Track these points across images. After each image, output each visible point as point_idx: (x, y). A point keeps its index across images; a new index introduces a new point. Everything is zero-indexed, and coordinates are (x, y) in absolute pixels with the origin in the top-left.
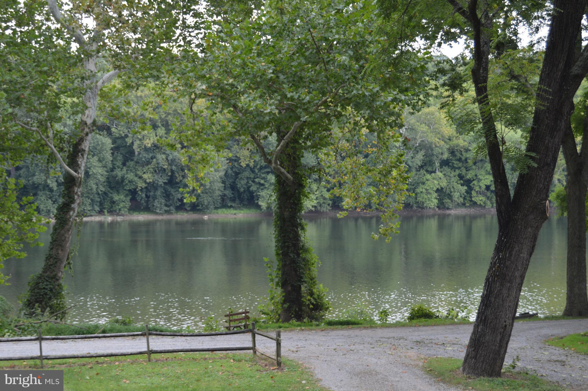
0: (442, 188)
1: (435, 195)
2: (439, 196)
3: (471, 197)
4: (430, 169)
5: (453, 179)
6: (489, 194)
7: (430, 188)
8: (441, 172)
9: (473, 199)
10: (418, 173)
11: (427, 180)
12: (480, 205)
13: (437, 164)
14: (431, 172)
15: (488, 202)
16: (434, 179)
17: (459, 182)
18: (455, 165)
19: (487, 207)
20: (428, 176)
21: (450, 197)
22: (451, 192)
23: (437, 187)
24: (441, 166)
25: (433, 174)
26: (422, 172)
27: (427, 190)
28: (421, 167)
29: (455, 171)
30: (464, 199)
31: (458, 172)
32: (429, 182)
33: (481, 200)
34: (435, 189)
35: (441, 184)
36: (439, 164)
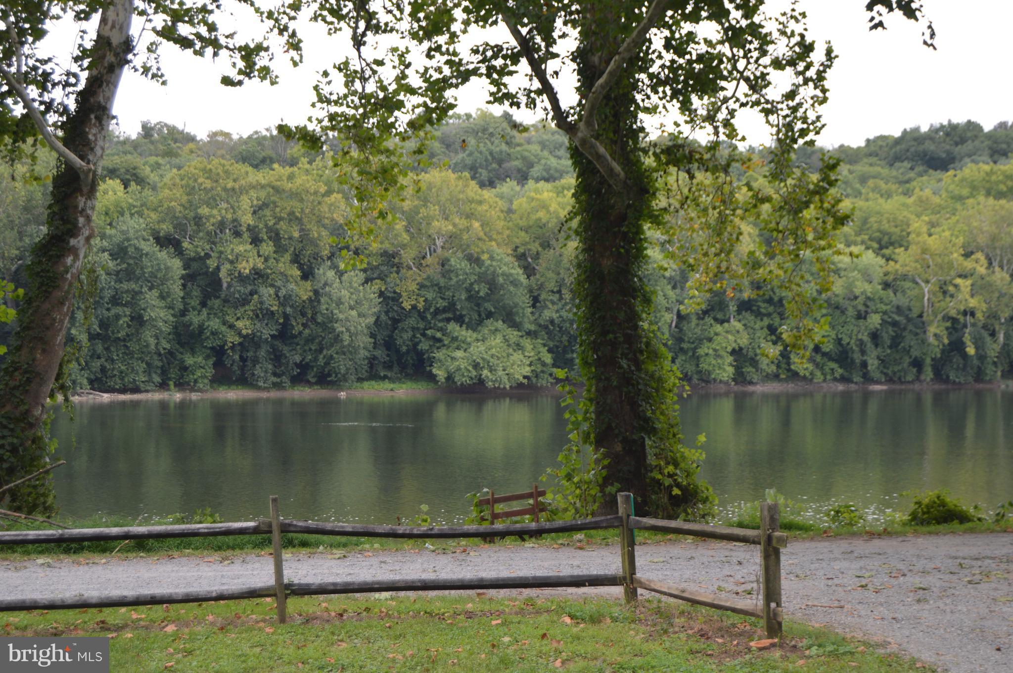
0: (741, 349)
1: (730, 359)
2: (735, 361)
3: (789, 364)
4: (720, 316)
5: (758, 334)
6: (818, 358)
7: (722, 348)
8: (739, 321)
9: (793, 367)
10: (701, 322)
11: (716, 334)
12: (804, 377)
13: (733, 308)
14: (722, 322)
15: (818, 373)
16: (727, 332)
17: (769, 338)
18: (763, 310)
19: (815, 381)
20: (718, 328)
21: (754, 362)
22: (756, 355)
23: (734, 345)
24: (739, 312)
25: (726, 325)
26: (709, 320)
27: (715, 350)
28: (706, 312)
29: (762, 320)
30: (778, 366)
31: (766, 321)
32: (719, 338)
33: (806, 369)
34: (729, 349)
35: (739, 341)
36: (735, 308)
